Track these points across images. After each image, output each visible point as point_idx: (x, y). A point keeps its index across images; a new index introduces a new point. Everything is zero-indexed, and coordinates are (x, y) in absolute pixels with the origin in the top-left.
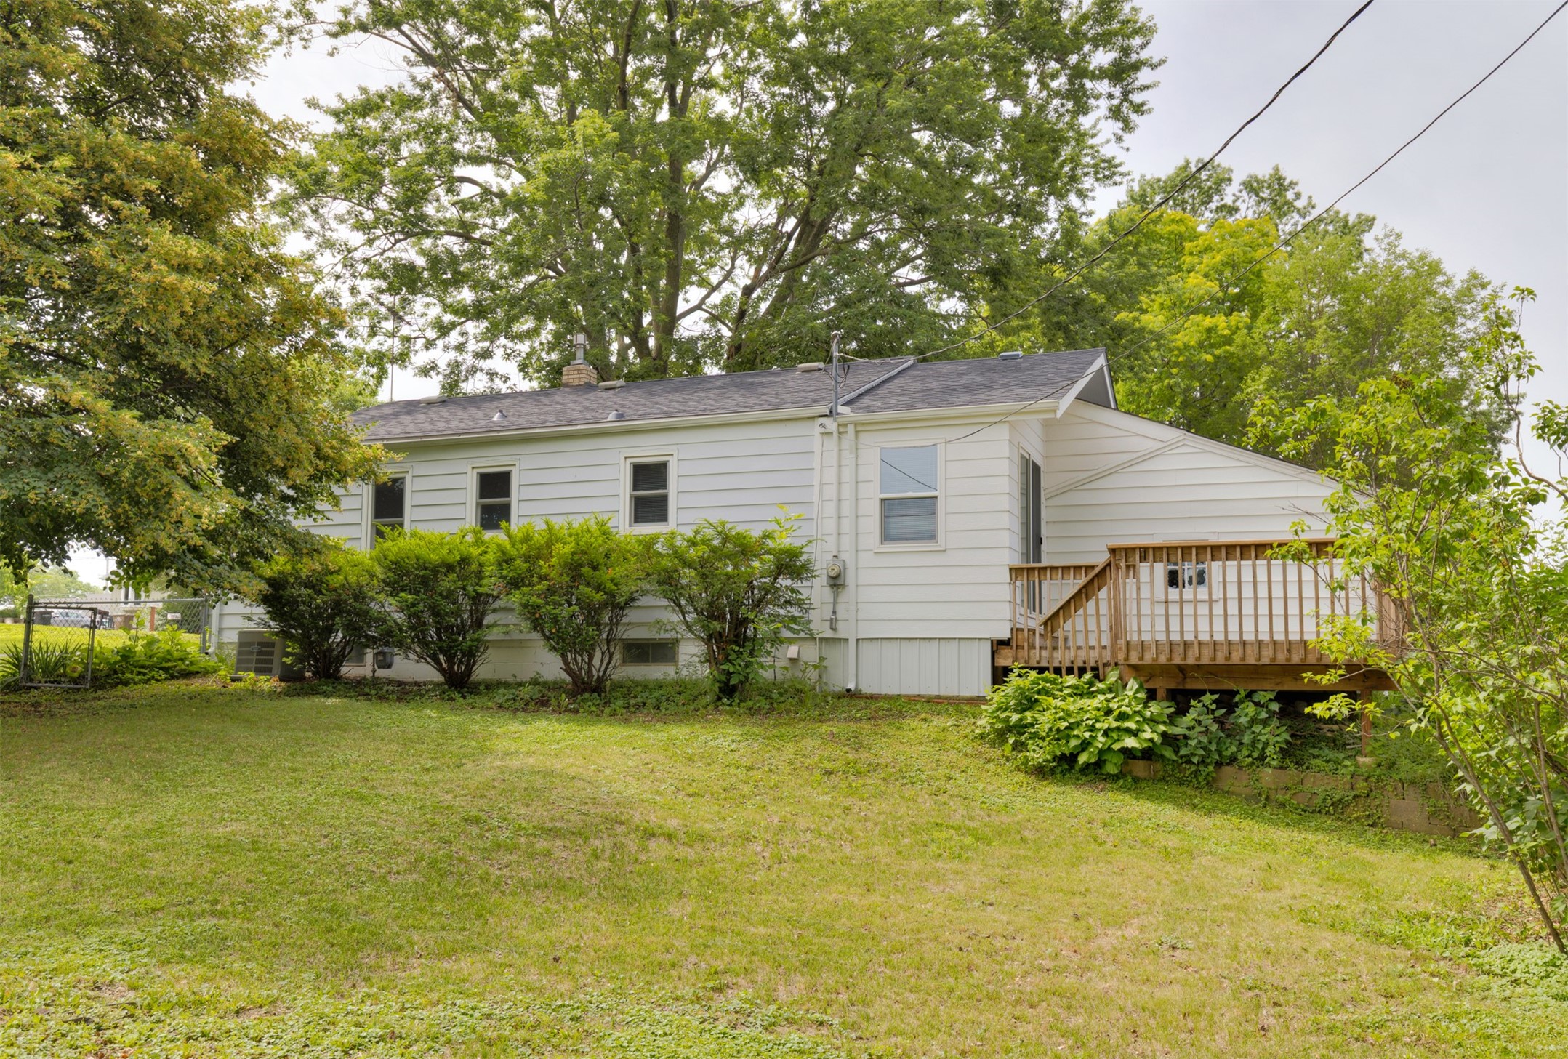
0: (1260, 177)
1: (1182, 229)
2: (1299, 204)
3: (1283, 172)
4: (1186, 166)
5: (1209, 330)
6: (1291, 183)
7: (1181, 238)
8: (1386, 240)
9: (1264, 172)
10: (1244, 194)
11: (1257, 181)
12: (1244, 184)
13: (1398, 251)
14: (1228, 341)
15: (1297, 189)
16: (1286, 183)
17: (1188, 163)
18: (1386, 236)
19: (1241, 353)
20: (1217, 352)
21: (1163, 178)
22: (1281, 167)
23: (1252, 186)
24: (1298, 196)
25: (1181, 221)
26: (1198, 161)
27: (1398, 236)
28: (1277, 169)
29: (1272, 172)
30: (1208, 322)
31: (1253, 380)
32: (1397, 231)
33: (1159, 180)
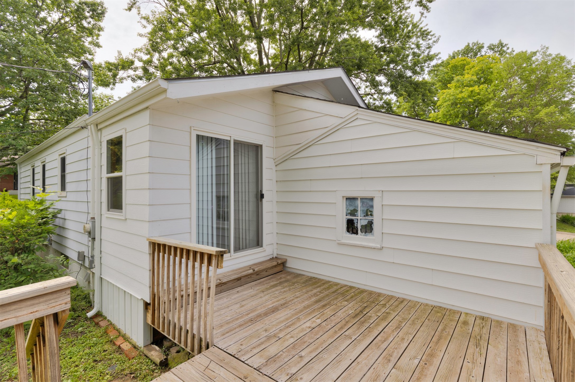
0: (494, 44)
1: (465, 62)
2: (509, 51)
3: (503, 42)
4: (468, 45)
5: (472, 91)
6: (505, 45)
7: (464, 65)
8: (542, 51)
9: (496, 42)
10: (489, 51)
11: (493, 46)
12: (488, 47)
13: (548, 53)
14: (479, 94)
15: (508, 46)
16: (504, 45)
17: (469, 44)
18: (542, 49)
19: (483, 98)
20: (474, 98)
21: (460, 50)
22: (502, 40)
23: (491, 48)
24: (508, 48)
25: (465, 60)
26: (472, 43)
27: (547, 48)
28: (500, 41)
29: (498, 42)
30: (471, 89)
31: (488, 105)
32: (547, 46)
33: (459, 51)
